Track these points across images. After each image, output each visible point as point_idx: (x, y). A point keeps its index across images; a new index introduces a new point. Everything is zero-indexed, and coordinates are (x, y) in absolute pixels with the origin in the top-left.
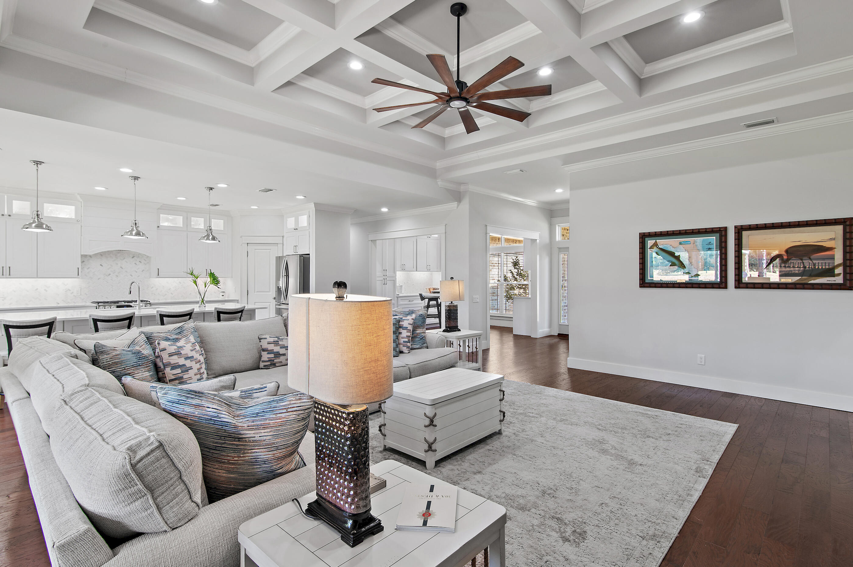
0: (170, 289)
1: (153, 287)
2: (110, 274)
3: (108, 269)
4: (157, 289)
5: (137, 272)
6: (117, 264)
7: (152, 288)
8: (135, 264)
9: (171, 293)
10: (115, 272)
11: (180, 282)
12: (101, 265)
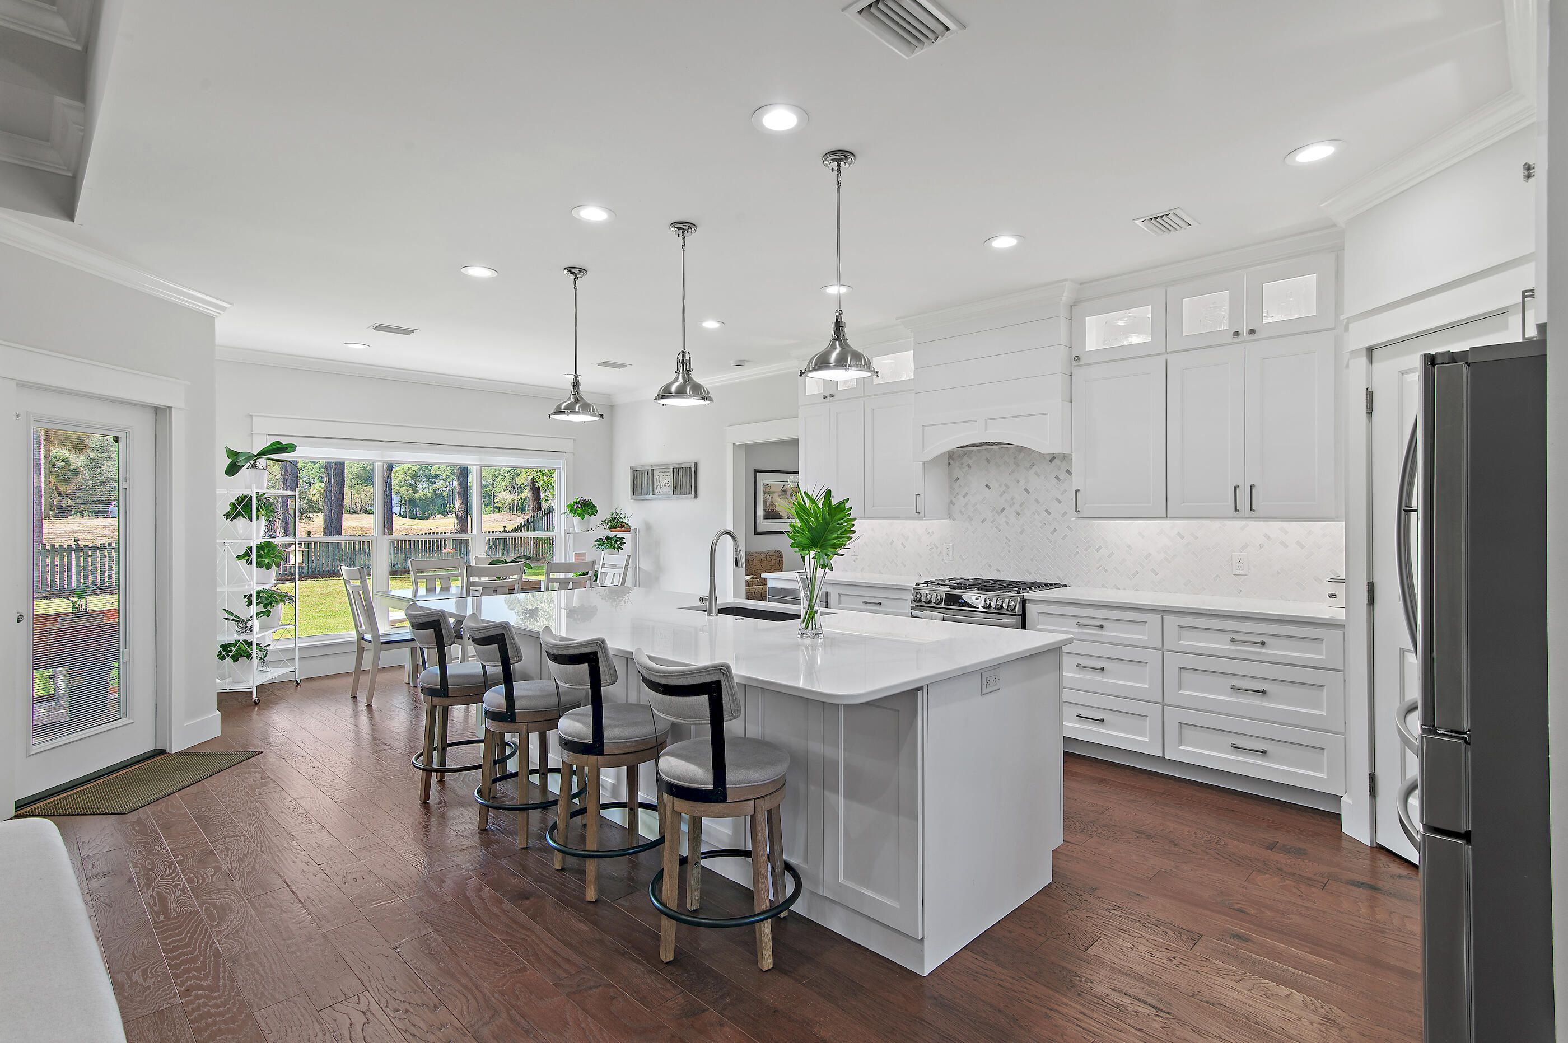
0: (1150, 554)
1: (1100, 548)
2: (1004, 509)
3: (1001, 496)
4: (1112, 554)
5: (1060, 502)
6: (1018, 482)
7: (1097, 550)
8: (1057, 478)
9: (1153, 570)
10: (1014, 503)
11: (1179, 534)
12: (987, 486)
